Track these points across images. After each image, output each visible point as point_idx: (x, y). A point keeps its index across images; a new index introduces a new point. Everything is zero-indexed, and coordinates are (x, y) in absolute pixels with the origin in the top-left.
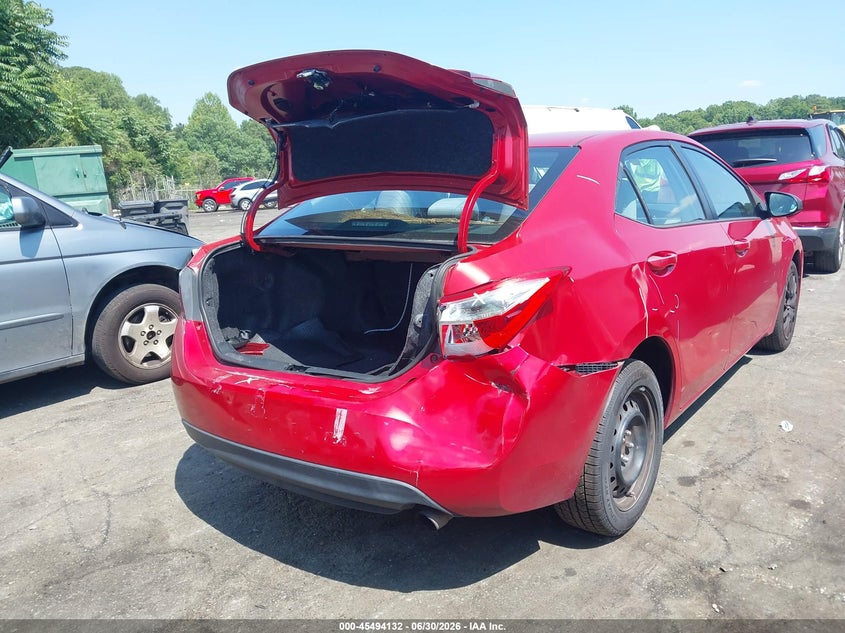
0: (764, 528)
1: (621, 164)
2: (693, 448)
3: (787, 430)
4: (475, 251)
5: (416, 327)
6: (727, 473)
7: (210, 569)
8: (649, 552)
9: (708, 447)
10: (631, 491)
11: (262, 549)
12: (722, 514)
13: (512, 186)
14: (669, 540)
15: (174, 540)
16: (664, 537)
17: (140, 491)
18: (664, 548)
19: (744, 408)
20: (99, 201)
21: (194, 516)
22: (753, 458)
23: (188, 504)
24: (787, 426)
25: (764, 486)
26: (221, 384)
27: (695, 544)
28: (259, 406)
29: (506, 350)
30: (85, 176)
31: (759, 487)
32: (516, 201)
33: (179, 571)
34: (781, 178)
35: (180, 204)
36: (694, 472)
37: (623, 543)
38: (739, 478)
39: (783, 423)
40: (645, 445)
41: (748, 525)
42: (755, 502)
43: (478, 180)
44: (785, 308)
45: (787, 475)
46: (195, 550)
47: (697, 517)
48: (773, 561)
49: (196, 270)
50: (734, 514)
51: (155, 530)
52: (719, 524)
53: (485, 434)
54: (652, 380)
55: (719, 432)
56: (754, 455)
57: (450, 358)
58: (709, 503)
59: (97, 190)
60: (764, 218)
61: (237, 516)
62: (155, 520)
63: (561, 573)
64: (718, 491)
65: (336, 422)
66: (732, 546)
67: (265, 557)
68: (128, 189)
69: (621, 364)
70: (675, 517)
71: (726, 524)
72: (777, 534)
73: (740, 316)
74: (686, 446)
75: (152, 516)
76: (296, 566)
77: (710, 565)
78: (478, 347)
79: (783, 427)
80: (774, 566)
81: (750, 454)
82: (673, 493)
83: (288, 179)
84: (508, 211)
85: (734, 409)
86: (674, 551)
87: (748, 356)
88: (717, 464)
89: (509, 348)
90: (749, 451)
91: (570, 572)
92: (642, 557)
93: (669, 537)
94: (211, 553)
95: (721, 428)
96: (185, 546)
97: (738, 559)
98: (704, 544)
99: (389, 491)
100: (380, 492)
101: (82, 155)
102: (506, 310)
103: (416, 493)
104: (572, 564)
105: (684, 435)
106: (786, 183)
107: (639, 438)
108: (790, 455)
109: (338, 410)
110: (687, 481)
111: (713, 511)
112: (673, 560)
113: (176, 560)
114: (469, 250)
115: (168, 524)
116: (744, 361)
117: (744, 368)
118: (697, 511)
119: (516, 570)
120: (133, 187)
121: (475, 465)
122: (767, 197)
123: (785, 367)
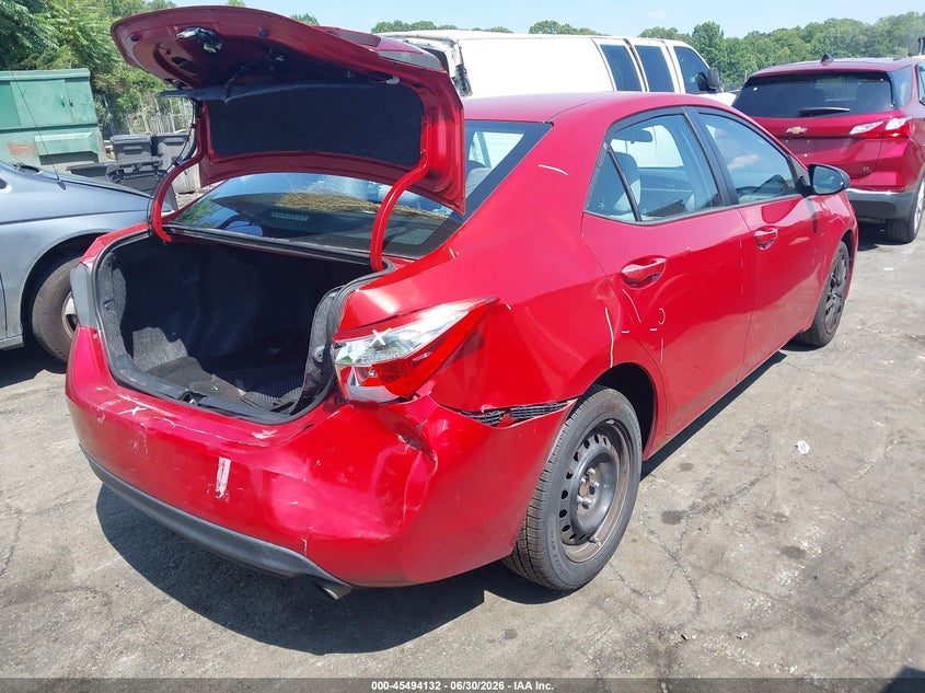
0: (745, 583)
1: (605, 146)
2: (690, 473)
3: (803, 452)
4: (393, 268)
5: (316, 363)
6: (722, 509)
7: (109, 615)
8: (606, 611)
9: (707, 473)
10: (595, 536)
11: (172, 590)
12: (702, 563)
13: (446, 183)
14: (633, 596)
15: (79, 574)
16: (628, 590)
17: (59, 509)
18: (625, 605)
19: (761, 421)
20: (88, 134)
21: (108, 544)
22: (755, 489)
23: (105, 527)
24: (804, 447)
25: (758, 526)
26: (105, 412)
27: (660, 602)
28: (141, 444)
29: (415, 398)
30: (71, 104)
31: (751, 528)
32: (451, 202)
33: (74, 616)
34: (852, 132)
35: (181, 140)
36: (683, 505)
37: (581, 598)
38: (733, 515)
39: (800, 444)
40: (613, 485)
41: (728, 578)
42: (742, 549)
43: (408, 171)
44: (829, 298)
45: (787, 513)
46: (98, 589)
47: (671, 566)
48: (744, 628)
49: (90, 266)
50: (716, 562)
51: (60, 562)
52: (695, 576)
53: (387, 497)
54: (623, 411)
55: (725, 453)
56: (757, 486)
57: (352, 402)
58: (691, 547)
59: (85, 120)
60: (805, 196)
61: (155, 546)
62: (64, 548)
63: (500, 634)
64: (705, 531)
65: (219, 472)
66: (703, 606)
67: (174, 601)
68: (138, 114)
69: (571, 403)
70: (647, 565)
71: (704, 575)
72: (758, 591)
73: (779, 303)
74: (683, 470)
75: (62, 543)
76: (204, 615)
77: (671, 630)
78: (381, 394)
79: (800, 449)
80: (744, 635)
81: (752, 484)
82: (652, 532)
83: (206, 153)
84: (444, 212)
85: (750, 422)
86: (635, 610)
87: (782, 352)
88: (713, 495)
89: (418, 396)
90: (752, 478)
91: (510, 635)
92: (597, 616)
93: (634, 591)
94: (115, 594)
95: (729, 448)
96: (88, 583)
97: (706, 623)
98: (670, 602)
99: (277, 556)
100: (267, 557)
101: (68, 80)
102: (413, 350)
103: (305, 563)
104: (515, 623)
105: (683, 456)
106: (858, 137)
107: (607, 476)
108: (797, 485)
109: (221, 460)
110: (672, 517)
111: (692, 558)
112: (630, 621)
113: (74, 602)
114: (385, 266)
115: (77, 553)
116: (777, 358)
117: (774, 367)
118: (674, 557)
119: (449, 630)
120: (143, 112)
121: (373, 535)
122: (811, 169)
123: (821, 368)
